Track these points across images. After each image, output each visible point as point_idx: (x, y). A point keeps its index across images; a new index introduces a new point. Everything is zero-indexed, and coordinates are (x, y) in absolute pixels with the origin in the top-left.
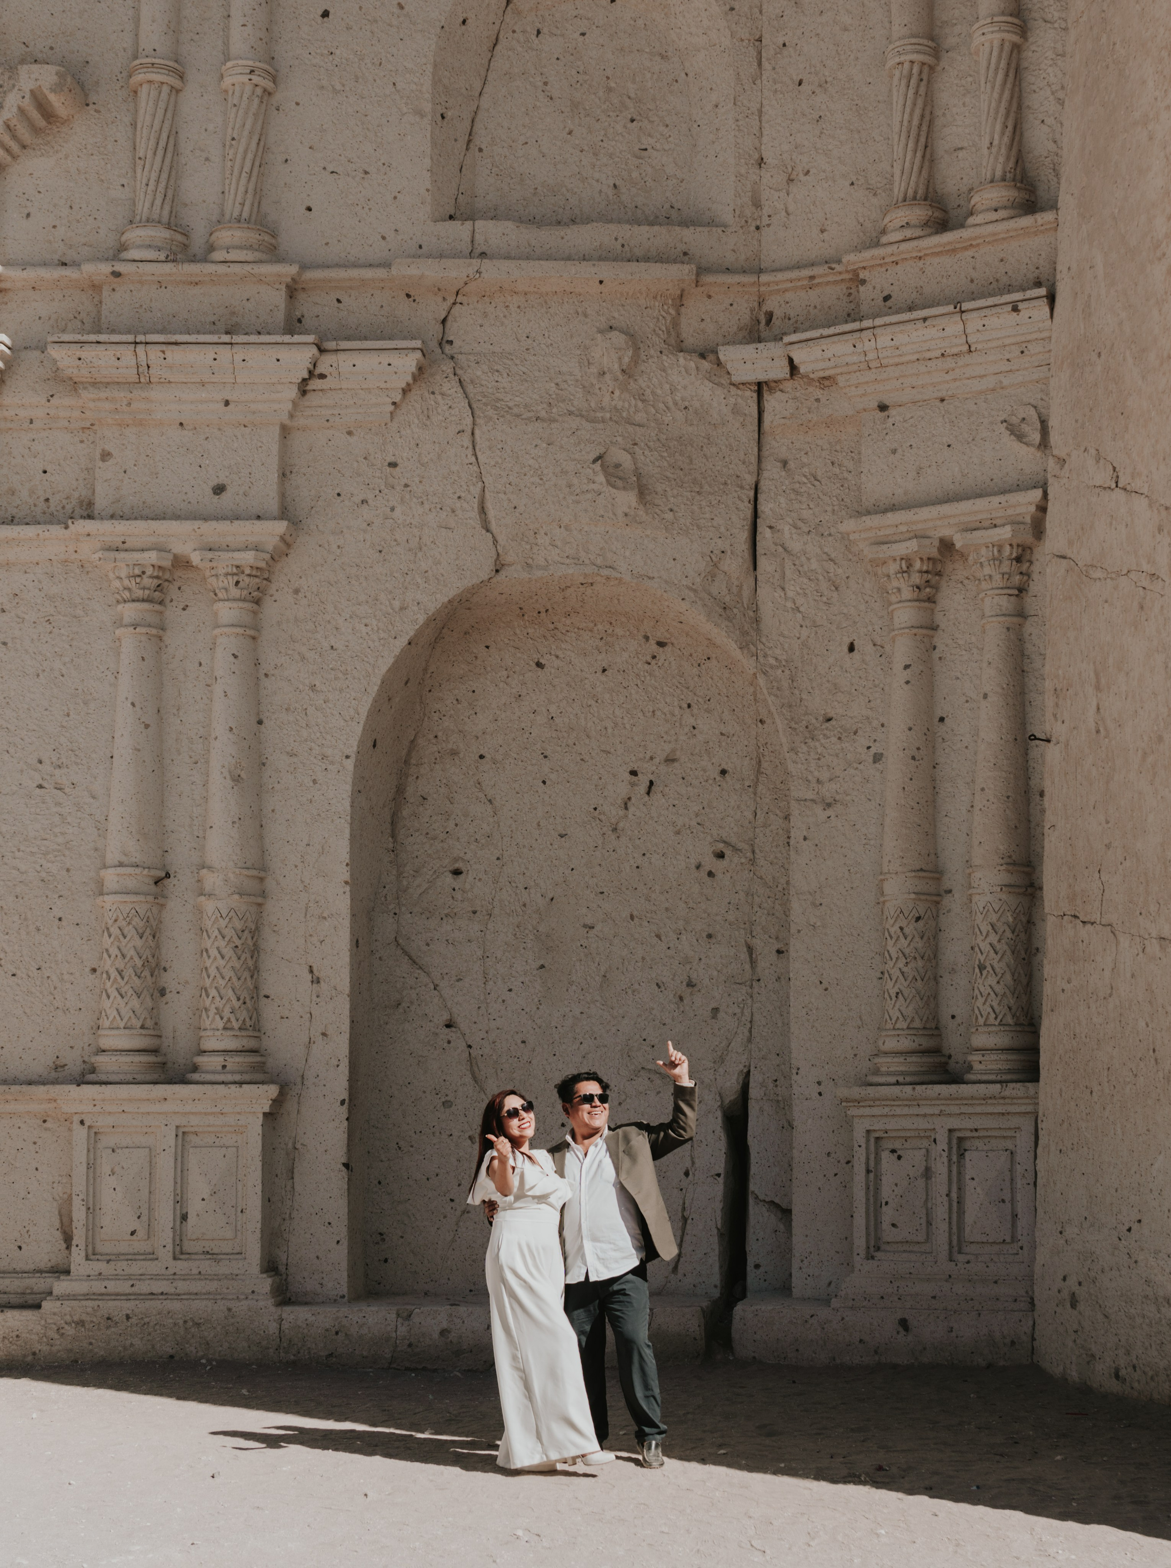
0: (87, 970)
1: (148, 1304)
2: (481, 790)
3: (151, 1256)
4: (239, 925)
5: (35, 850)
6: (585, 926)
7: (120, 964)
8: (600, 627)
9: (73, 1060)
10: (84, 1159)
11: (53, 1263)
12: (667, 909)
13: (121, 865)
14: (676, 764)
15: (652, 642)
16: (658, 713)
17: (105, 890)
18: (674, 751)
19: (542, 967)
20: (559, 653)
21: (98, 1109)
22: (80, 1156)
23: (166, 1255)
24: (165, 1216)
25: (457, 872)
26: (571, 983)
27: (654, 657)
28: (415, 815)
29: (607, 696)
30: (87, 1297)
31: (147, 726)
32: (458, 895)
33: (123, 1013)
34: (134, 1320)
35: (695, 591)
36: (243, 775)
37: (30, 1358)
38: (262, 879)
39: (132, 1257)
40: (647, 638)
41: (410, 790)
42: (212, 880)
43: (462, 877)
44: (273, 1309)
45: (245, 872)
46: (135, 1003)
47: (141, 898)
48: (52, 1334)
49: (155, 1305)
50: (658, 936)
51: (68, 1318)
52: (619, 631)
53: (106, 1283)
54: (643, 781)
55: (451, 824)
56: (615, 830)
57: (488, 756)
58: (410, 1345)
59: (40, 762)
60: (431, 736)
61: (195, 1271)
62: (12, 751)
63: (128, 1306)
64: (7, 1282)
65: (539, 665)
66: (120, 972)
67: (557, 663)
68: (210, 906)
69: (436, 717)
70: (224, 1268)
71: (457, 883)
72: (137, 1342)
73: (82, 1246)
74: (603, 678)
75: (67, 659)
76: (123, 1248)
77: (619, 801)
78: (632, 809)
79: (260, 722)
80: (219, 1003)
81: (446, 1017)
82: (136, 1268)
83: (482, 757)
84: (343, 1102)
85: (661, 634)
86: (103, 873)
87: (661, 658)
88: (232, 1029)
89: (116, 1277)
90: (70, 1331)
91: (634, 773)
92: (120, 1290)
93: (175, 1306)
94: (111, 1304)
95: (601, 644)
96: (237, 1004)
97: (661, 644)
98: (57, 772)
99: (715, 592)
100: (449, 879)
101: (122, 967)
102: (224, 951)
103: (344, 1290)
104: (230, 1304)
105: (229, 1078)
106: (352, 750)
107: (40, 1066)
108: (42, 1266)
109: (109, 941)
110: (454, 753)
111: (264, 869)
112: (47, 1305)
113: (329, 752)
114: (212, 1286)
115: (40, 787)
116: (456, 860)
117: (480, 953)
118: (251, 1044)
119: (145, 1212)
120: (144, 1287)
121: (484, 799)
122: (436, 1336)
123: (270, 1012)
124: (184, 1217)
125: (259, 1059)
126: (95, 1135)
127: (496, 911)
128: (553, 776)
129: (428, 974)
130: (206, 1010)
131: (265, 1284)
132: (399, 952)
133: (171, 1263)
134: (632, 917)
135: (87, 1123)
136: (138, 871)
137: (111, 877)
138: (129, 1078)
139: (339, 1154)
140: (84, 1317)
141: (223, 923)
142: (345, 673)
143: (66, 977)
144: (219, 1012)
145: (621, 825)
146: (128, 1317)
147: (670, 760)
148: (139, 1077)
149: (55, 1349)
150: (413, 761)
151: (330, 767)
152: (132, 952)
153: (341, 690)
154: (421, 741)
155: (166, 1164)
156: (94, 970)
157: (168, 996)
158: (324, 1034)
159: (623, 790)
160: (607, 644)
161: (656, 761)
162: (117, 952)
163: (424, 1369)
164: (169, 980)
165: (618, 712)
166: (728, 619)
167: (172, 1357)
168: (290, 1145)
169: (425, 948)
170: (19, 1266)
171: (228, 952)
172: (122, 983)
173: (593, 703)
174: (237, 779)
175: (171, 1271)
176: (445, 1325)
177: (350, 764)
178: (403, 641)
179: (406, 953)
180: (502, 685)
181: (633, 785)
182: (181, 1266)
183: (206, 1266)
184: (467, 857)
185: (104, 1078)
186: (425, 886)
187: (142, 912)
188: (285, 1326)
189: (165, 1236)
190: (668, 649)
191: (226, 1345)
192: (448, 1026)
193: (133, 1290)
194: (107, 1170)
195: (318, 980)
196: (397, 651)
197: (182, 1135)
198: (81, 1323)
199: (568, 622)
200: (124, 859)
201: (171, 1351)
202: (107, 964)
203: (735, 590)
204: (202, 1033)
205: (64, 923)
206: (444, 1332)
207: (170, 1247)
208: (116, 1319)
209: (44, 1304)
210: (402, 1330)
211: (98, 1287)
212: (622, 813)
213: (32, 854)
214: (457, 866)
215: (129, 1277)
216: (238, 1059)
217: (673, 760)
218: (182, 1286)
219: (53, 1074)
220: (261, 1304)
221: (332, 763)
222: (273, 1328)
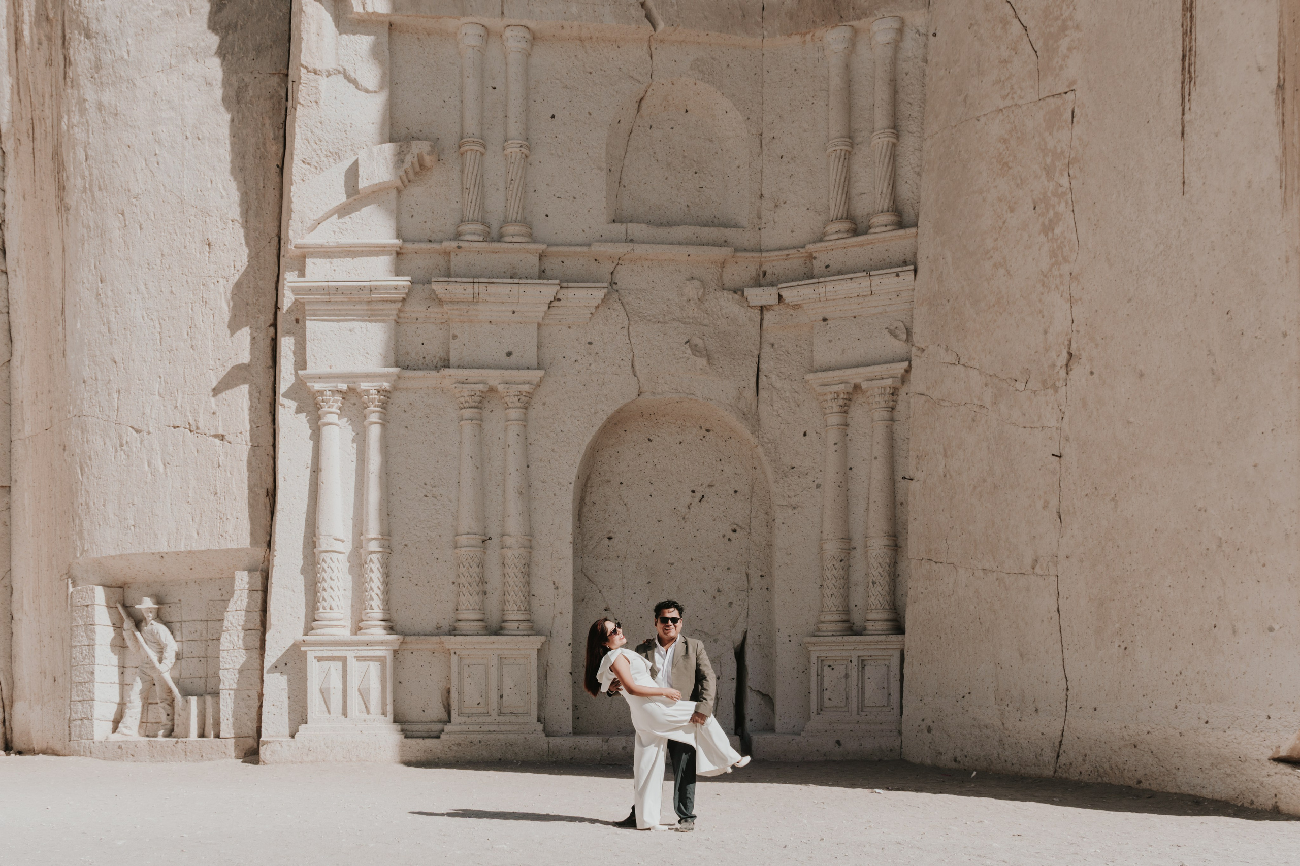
0: (451, 583)
1: (489, 735)
2: (621, 499)
3: (488, 714)
4: (523, 562)
5: (424, 526)
6: (669, 564)
7: (470, 580)
8: (679, 422)
9: (445, 624)
10: (456, 670)
11: (439, 718)
12: (708, 556)
13: (468, 533)
14: (714, 488)
15: (704, 429)
16: (705, 463)
17: (459, 545)
18: (712, 481)
19: (649, 582)
20: (659, 434)
21: (462, 647)
22: (454, 668)
23: (494, 714)
24: (494, 696)
25: (610, 538)
26: (663, 590)
27: (704, 437)
28: (590, 511)
29: (681, 455)
30: (460, 732)
31: (478, 468)
32: (611, 549)
33: (471, 602)
34: (483, 743)
35: (731, 406)
36: (523, 492)
37: (437, 760)
38: (530, 541)
39: (479, 715)
40: (701, 428)
41: (587, 499)
42: (509, 541)
43: (612, 540)
44: (545, 738)
45: (525, 537)
46: (476, 598)
47: (479, 549)
48: (446, 749)
49: (493, 736)
50: (704, 569)
51: (453, 742)
52: (688, 424)
53: (468, 726)
54: (698, 496)
55: (607, 515)
56: (684, 518)
57: (624, 483)
58: (609, 754)
59: (425, 484)
60: (597, 473)
61: (508, 721)
62: (412, 479)
63: (480, 737)
64: (420, 726)
65: (649, 440)
66: (469, 584)
67: (658, 439)
68: (509, 553)
69: (600, 464)
70: (521, 720)
71: (610, 543)
72: (484, 753)
73: (456, 710)
74: (680, 447)
75: (436, 435)
76: (474, 711)
77: (686, 505)
78: (692, 509)
79: (528, 466)
80: (515, 598)
81: (605, 606)
82: (481, 719)
83: (621, 483)
84: (569, 644)
85: (708, 426)
86: (456, 538)
87: (708, 437)
88: (521, 610)
89: (472, 724)
90: (454, 748)
91: (693, 492)
92: (475, 730)
93: (501, 736)
94: (472, 736)
95: (679, 430)
96: (523, 599)
97: (708, 431)
98: (434, 489)
99: (740, 406)
100: (607, 541)
101: (470, 581)
102: (517, 574)
103: (571, 730)
104: (525, 736)
105: (522, 633)
106: (573, 481)
107: (430, 627)
108: (434, 719)
109: (464, 569)
110: (608, 481)
111: (531, 535)
112: (443, 736)
113: (561, 481)
114: (516, 728)
115: (426, 496)
116: (610, 532)
117: (620, 576)
118: (528, 617)
119: (484, 694)
120: (485, 728)
121: (622, 503)
122: (620, 749)
123: (535, 603)
124: (501, 697)
125: (531, 624)
126: (461, 659)
127: (628, 556)
128: (655, 493)
129: (597, 586)
130: (508, 601)
131: (540, 727)
132: (583, 575)
133: (497, 717)
134: (692, 560)
135: (457, 654)
136: (477, 536)
137: (463, 540)
138: (476, 633)
139: (568, 668)
140: (460, 742)
141: (516, 561)
142: (569, 443)
143: (441, 586)
144: (515, 602)
145: (687, 516)
146: (480, 742)
147: (710, 486)
148: (480, 632)
149: (448, 756)
150: (589, 485)
151: (562, 488)
152: (475, 574)
153: (567, 452)
154: (593, 476)
155: (494, 672)
156: (454, 583)
157: (488, 595)
158: (561, 613)
159: (688, 499)
160: (682, 430)
161: (704, 486)
162: (468, 574)
163: (616, 764)
164: (488, 587)
165: (686, 463)
166: (746, 420)
167: (500, 759)
168: (545, 664)
169: (595, 573)
170: (424, 720)
171: (520, 575)
172: (471, 589)
173: (675, 458)
174: (521, 493)
175: (497, 721)
176: (624, 745)
177: (572, 487)
178: (596, 429)
179: (585, 575)
180: (632, 449)
181: (693, 497)
182: (502, 719)
183: (513, 719)
184: (615, 531)
185: (464, 633)
186: (595, 544)
187: (478, 556)
188: (551, 745)
189: (494, 705)
190: (711, 433)
191: (524, 754)
192: (606, 610)
193: (481, 729)
194: (466, 675)
195: (557, 588)
196: (594, 433)
197: (500, 658)
198: (459, 744)
199: (664, 419)
200: (470, 531)
201: (500, 757)
202: (462, 580)
203: (749, 406)
204: (505, 612)
205: (439, 561)
206: (624, 748)
207: (496, 710)
208: (475, 742)
209: (442, 736)
210: (605, 747)
211: (465, 728)
212: (687, 510)
213: (423, 528)
214: (610, 535)
215: (478, 724)
216: (525, 624)
217: (712, 486)
218: (503, 728)
219: (436, 631)
220: (540, 736)
221: (563, 486)
222: (545, 746)
